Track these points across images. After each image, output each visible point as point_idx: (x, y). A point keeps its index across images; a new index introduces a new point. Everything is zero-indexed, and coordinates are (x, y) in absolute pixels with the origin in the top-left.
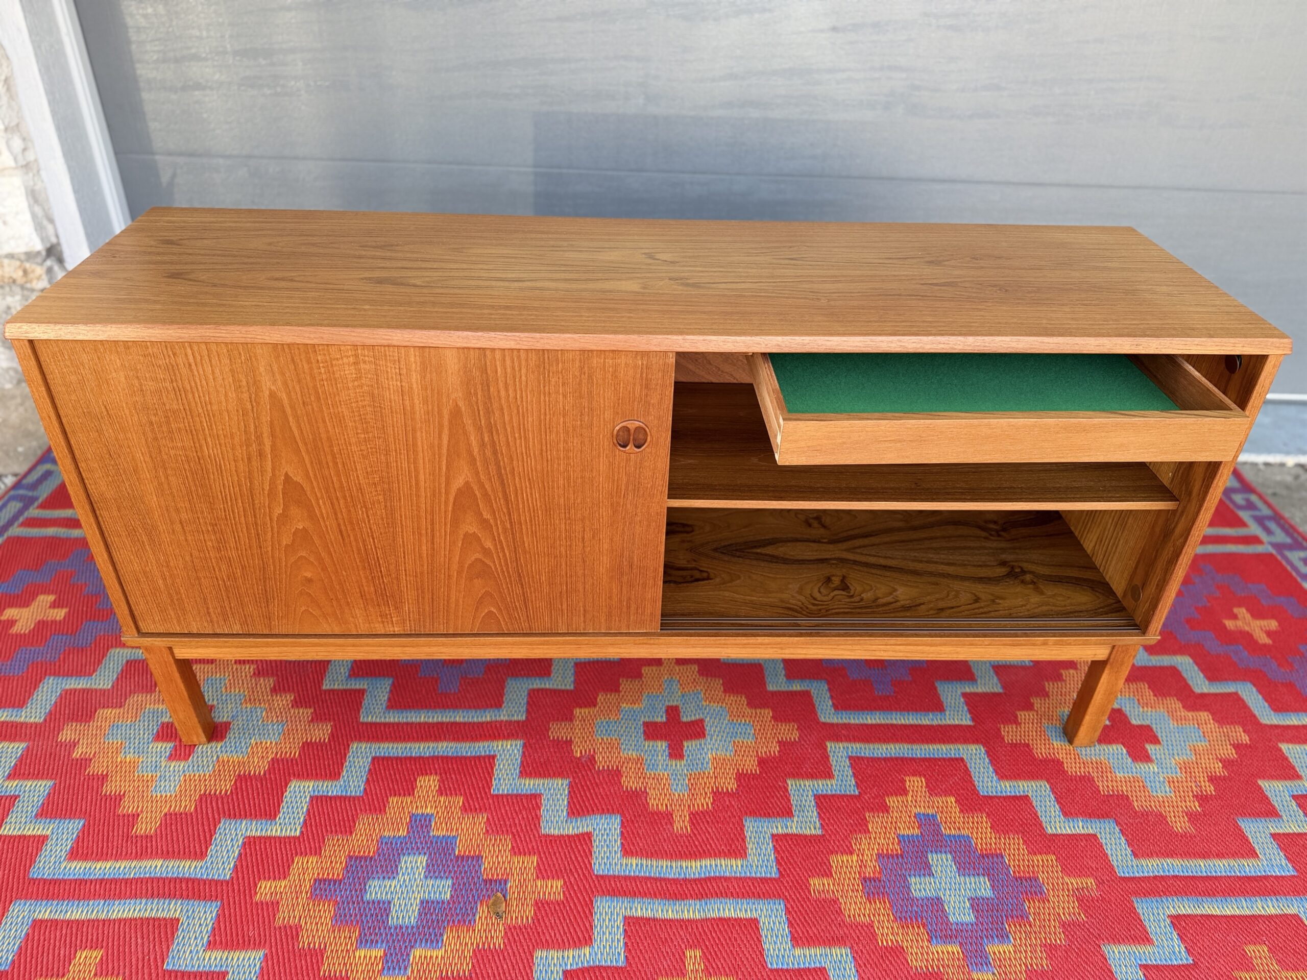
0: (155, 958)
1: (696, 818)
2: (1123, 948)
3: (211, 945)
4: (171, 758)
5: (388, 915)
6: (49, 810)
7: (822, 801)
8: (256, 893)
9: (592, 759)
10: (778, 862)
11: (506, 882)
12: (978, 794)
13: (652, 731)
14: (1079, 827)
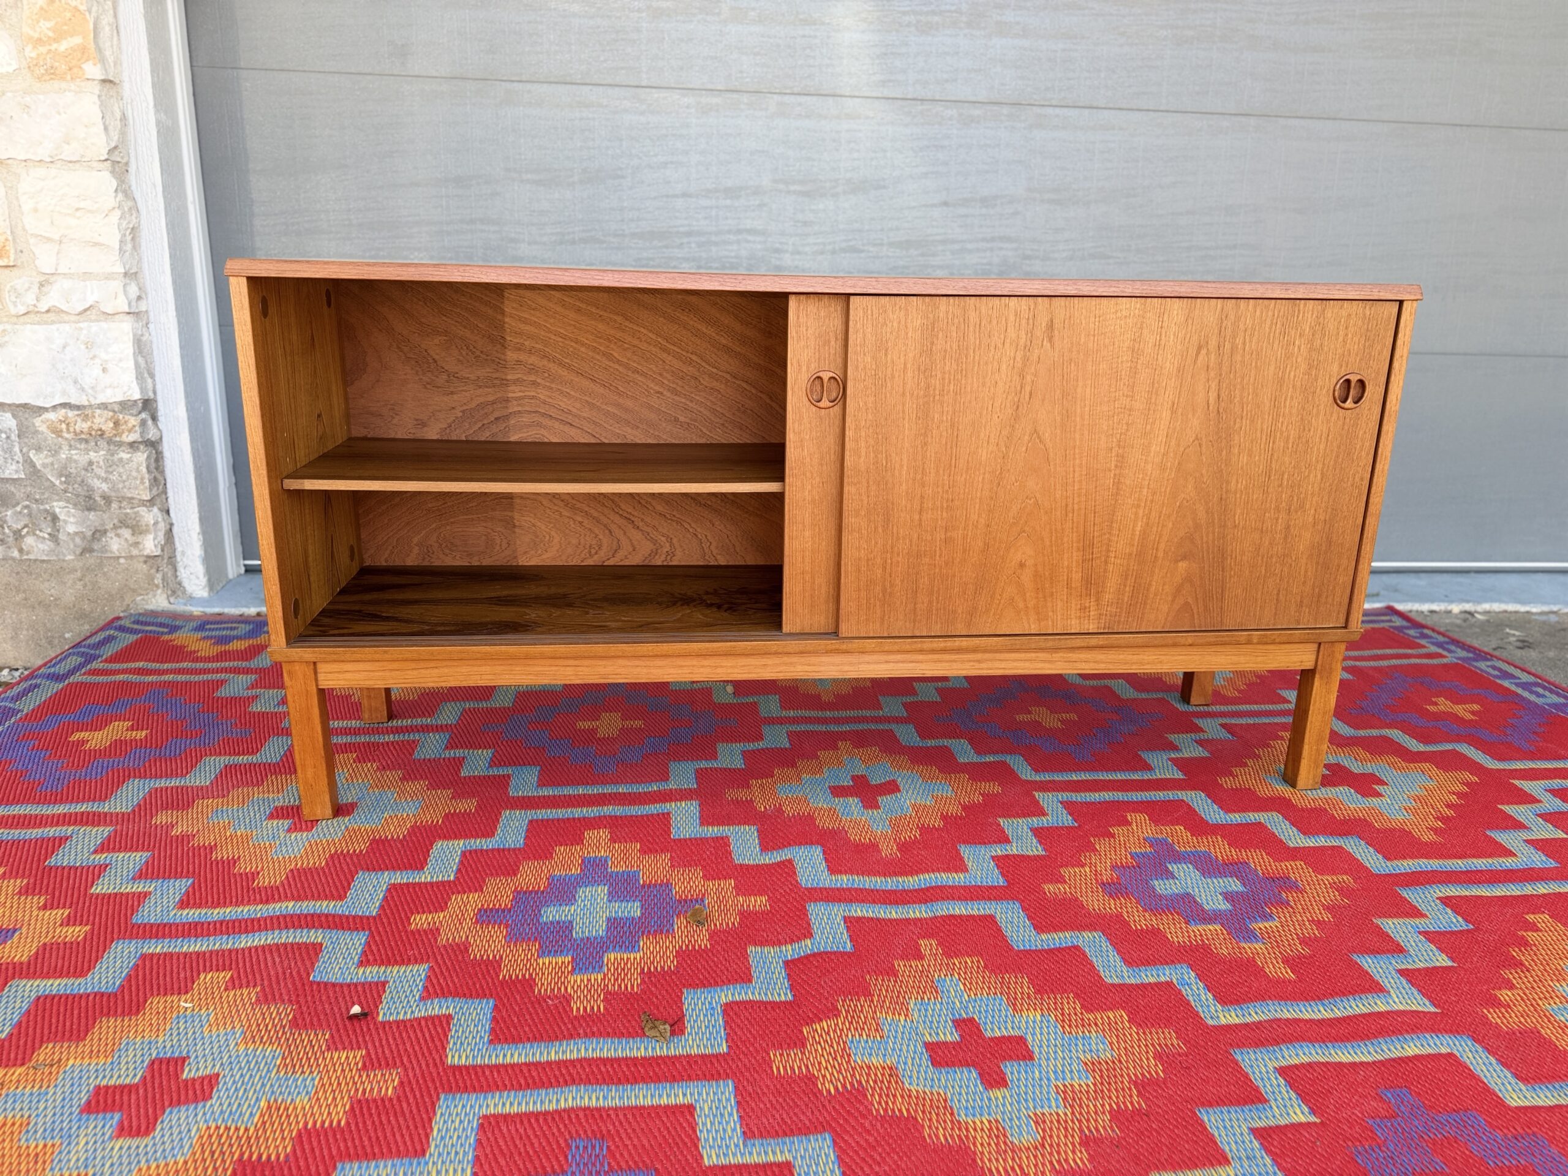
0: (299, 972)
1: (903, 847)
2: (1395, 921)
3: (361, 964)
4: (289, 830)
5: (571, 931)
6: (144, 874)
7: (1039, 833)
8: (410, 924)
9: (779, 810)
10: (1003, 875)
11: (702, 900)
12: (1207, 823)
13: (838, 791)
14: (1322, 841)
